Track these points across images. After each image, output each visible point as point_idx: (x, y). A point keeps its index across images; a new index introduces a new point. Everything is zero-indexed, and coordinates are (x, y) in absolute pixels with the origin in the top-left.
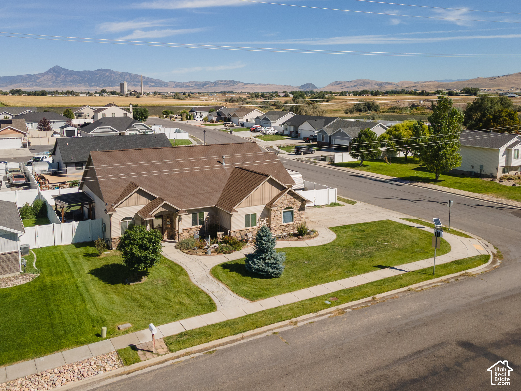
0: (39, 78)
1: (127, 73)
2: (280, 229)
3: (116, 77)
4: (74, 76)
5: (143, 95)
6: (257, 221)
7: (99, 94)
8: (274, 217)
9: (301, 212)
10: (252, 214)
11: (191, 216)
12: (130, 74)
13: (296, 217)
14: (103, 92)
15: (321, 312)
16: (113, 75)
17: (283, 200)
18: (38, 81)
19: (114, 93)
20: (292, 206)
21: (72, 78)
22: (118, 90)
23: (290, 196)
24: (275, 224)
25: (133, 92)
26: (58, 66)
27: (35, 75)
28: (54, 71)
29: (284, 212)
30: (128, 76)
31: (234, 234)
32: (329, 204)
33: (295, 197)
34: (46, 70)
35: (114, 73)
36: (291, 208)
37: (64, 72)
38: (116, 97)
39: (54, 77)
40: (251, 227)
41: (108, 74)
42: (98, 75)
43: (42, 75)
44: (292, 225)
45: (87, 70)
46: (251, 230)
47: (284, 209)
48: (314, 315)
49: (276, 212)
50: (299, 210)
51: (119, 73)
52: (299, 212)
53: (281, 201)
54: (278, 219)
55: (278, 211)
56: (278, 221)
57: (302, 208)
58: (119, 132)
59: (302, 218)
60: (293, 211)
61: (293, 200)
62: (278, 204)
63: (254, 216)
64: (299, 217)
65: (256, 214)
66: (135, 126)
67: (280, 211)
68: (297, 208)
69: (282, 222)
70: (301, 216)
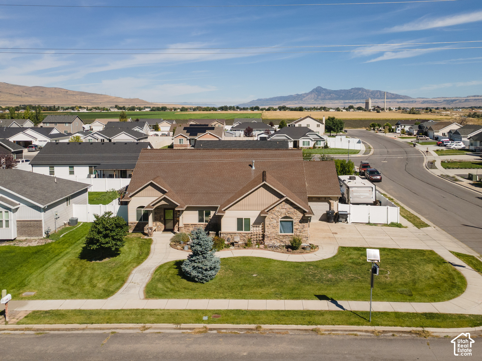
0: (304, 97)
1: (377, 91)
2: (277, 239)
3: (368, 95)
4: (332, 95)
5: (385, 110)
6: (251, 227)
7: (347, 110)
8: (268, 225)
9: (303, 224)
10: (245, 219)
11: (197, 212)
12: (380, 91)
13: (297, 229)
14: (351, 107)
15: (183, 326)
16: (364, 93)
17: (280, 208)
18: (303, 99)
19: (359, 109)
20: (291, 216)
21: (330, 97)
22: (363, 106)
23: (288, 205)
24: (270, 232)
25: (376, 107)
26: (320, 87)
27: (302, 94)
28: (317, 91)
29: (281, 221)
30: (378, 94)
31: (225, 235)
32: (389, 223)
33: (295, 207)
34: (311, 90)
35: (366, 91)
36: (292, 218)
37: (324, 91)
38: (360, 112)
39: (316, 96)
40: (244, 232)
41: (360, 92)
42: (352, 93)
43: (307, 94)
44: (291, 236)
45: (343, 89)
46: (244, 234)
47: (281, 218)
48: (174, 326)
49: (272, 220)
50: (301, 222)
51: (370, 91)
52: (300, 224)
53: (277, 209)
54: (274, 227)
55: (274, 219)
56: (273, 230)
57: (304, 220)
58: (293, 140)
59: (304, 231)
60: (292, 222)
61: (293, 210)
62: (273, 212)
63: (248, 220)
64: (301, 230)
65: (249, 219)
66: (308, 135)
67: (276, 220)
68: (298, 220)
69: (279, 232)
70: (303, 229)
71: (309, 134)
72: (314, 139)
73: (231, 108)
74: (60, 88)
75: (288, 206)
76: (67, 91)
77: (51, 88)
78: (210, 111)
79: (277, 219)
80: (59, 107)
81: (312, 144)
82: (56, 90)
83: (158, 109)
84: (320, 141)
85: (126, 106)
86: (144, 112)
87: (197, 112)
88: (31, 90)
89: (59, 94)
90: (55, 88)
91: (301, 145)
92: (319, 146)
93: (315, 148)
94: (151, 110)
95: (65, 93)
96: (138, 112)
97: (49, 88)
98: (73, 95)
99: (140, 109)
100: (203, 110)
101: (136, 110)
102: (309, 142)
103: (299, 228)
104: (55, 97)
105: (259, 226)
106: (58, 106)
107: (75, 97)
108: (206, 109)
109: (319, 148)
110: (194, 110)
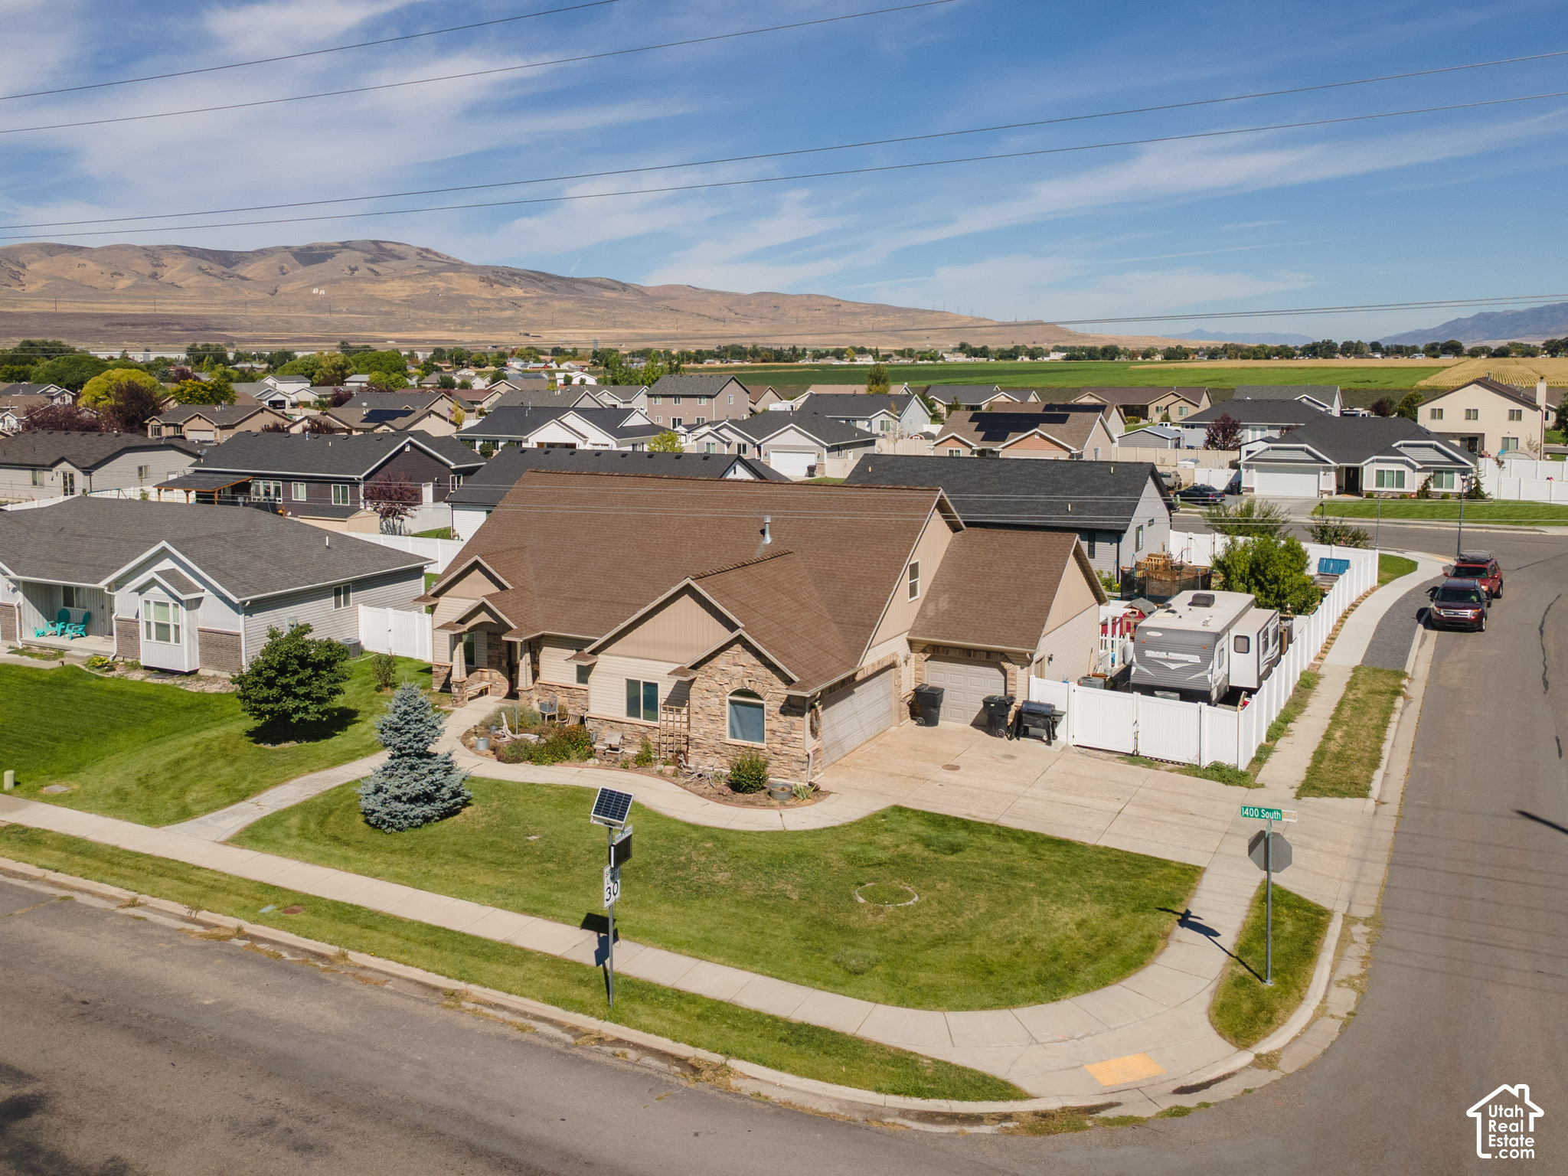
2: (719, 753)
6: (660, 708)
8: (698, 710)
9: (789, 718)
10: (645, 684)
13: (773, 732)
17: (726, 662)
20: (756, 688)
23: (749, 654)
24: (702, 731)
29: (732, 702)
32: (1206, 763)
33: (767, 662)
36: (759, 697)
40: (642, 721)
46: (641, 729)
47: (733, 694)
49: (706, 694)
50: (784, 711)
52: (782, 717)
53: (720, 662)
54: (713, 718)
55: (713, 694)
56: (711, 726)
57: (793, 707)
58: (1334, 464)
59: (794, 740)
60: (761, 706)
61: (764, 672)
62: (710, 671)
63: (652, 688)
64: (785, 735)
65: (656, 685)
66: (1402, 450)
67: (717, 696)
68: (776, 703)
69: (727, 733)
70: (790, 733)
71: (1405, 445)
72: (1421, 463)
73: (1351, 349)
74: (820, 296)
75: (749, 658)
76: (838, 303)
77: (797, 296)
78: (1268, 358)
79: (720, 693)
80: (804, 350)
81: (1414, 482)
82: (809, 302)
83: (1092, 354)
84: (1450, 472)
85: (990, 347)
86: (1046, 363)
87: (1224, 363)
88: (749, 304)
89: (817, 312)
90: (809, 296)
91: (1368, 483)
92: (1444, 490)
93: (1427, 497)
94: (1068, 358)
95: (834, 309)
96: (1027, 363)
97: (793, 296)
98: (854, 314)
99: (1033, 354)
100: (1243, 357)
101: (1020, 357)
102: (1401, 474)
103: (781, 730)
104: (805, 321)
105: (679, 711)
106: (802, 347)
107: (860, 321)
108: (1254, 353)
109: (1445, 496)
110: (1213, 354)
